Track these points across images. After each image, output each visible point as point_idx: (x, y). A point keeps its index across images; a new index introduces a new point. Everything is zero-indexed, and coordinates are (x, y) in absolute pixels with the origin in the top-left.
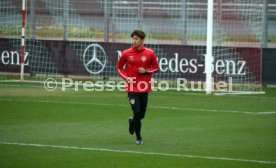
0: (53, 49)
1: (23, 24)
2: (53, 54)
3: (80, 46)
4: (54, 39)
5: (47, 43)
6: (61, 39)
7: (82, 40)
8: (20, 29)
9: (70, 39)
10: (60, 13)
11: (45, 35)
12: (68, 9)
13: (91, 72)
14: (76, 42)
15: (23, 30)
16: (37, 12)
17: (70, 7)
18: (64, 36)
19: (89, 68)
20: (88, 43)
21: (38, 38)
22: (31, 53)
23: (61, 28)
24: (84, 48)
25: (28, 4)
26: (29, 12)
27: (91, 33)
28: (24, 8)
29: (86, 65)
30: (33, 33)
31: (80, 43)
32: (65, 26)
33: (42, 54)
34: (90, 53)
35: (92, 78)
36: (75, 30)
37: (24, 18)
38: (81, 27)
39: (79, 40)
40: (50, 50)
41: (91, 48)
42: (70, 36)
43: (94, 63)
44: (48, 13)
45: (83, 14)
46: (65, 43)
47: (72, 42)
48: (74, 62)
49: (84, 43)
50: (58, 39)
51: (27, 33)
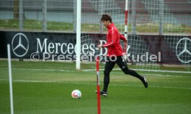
0: (150, 42)
1: (126, 22)
2: (151, 46)
3: (173, 39)
4: (151, 34)
5: (146, 38)
6: (157, 34)
7: (175, 34)
8: (123, 26)
9: (165, 34)
10: (157, 12)
11: (144, 31)
12: (163, 9)
13: (182, 61)
14: (170, 36)
15: (126, 27)
16: (137, 12)
17: (165, 7)
18: (160, 32)
19: (181, 58)
20: (179, 37)
21: (138, 33)
22: (132, 46)
23: (157, 25)
24: (176, 41)
25: (130, 6)
26: (130, 12)
27: (182, 28)
28: (126, 9)
29: (178, 56)
30: (134, 30)
31: (173, 37)
32: (161, 23)
33: (141, 47)
34: (182, 45)
35: (184, 66)
36: (169, 26)
37: (126, 17)
38: (174, 24)
39: (171, 34)
40: (148, 44)
41: (182, 41)
42: (165, 31)
43: (184, 54)
44: (147, 13)
45: (175, 13)
46: (161, 38)
47: (167, 37)
48: (168, 53)
49: (176, 37)
50: (154, 34)
51: (129, 30)
